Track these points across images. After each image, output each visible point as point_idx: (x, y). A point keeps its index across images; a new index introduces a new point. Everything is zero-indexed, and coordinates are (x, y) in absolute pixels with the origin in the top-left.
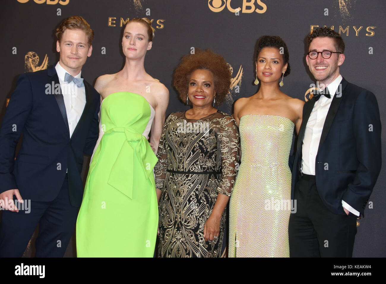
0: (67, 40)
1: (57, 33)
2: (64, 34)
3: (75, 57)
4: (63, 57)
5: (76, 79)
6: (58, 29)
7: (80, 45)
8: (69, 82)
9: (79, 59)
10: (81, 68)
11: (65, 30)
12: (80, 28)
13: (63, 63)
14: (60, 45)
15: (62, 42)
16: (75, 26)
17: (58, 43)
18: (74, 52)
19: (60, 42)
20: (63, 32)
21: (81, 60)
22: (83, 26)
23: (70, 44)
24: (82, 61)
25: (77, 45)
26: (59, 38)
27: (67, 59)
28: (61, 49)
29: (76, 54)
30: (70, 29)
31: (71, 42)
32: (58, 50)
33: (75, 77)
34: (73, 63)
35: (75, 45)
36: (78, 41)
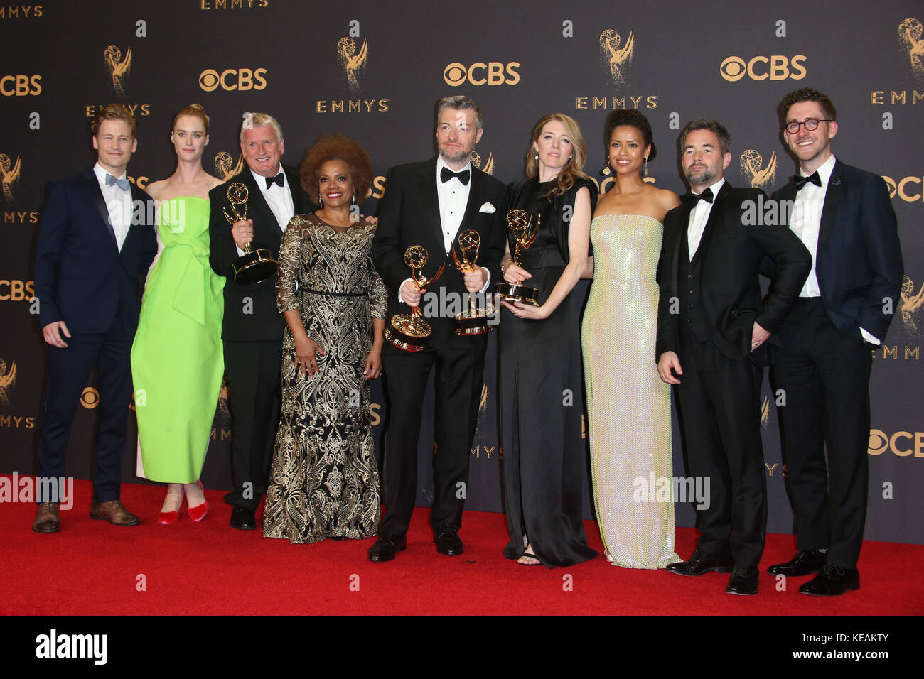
0: (106, 133)
1: (94, 126)
2: (102, 126)
3: (116, 152)
4: (102, 153)
5: (120, 180)
6: (93, 122)
7: (121, 138)
8: (112, 185)
9: (120, 154)
10: (125, 166)
11: (102, 121)
12: (120, 117)
13: (103, 162)
14: (97, 141)
15: (100, 137)
16: (114, 116)
17: (94, 139)
18: (115, 147)
19: (97, 137)
20: (100, 124)
21: (124, 156)
22: (124, 115)
23: (110, 138)
24: (126, 157)
25: (118, 139)
26: (95, 132)
27: (107, 156)
28: (99, 146)
29: (117, 149)
30: (108, 119)
31: (110, 135)
32: (96, 146)
33: (119, 178)
34: (115, 160)
35: (116, 138)
36: (119, 134)
